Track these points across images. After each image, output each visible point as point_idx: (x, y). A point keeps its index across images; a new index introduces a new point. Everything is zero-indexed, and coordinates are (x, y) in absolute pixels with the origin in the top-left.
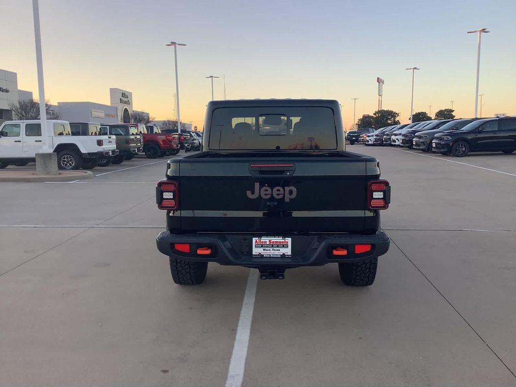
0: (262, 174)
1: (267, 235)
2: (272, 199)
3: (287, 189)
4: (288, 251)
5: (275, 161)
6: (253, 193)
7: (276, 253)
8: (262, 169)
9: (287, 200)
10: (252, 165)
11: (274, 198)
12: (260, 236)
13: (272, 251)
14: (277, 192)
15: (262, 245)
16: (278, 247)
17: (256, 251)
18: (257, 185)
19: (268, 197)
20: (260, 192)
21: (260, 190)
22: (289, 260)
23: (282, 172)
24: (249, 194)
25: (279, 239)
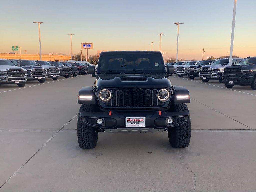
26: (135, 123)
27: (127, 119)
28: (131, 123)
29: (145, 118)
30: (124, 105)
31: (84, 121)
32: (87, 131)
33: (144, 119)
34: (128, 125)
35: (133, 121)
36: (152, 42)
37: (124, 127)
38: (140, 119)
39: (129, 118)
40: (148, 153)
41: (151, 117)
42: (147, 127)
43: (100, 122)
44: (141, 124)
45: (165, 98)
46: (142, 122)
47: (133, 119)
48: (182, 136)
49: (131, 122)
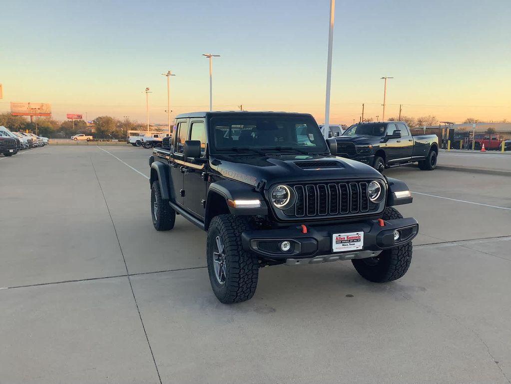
26: (348, 244)
27: (335, 236)
28: (341, 244)
29: (363, 232)
30: (317, 212)
31: (255, 248)
32: (250, 268)
33: (361, 234)
34: (337, 247)
35: (346, 239)
36: (148, 89)
37: (330, 251)
38: (356, 236)
39: (337, 235)
40: (346, 296)
41: (370, 231)
42: (365, 248)
43: (286, 247)
44: (357, 244)
45: (373, 197)
46: (358, 240)
47: (344, 235)
48: (400, 260)
49: (341, 242)
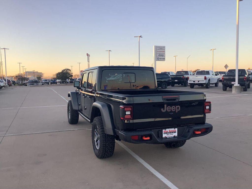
0: (167, 101)
1: (168, 128)
2: (171, 111)
3: (177, 107)
4: (176, 134)
5: (172, 95)
6: (164, 109)
7: (172, 135)
8: (168, 99)
9: (177, 112)
10: (163, 97)
11: (172, 111)
12: (165, 129)
13: (170, 135)
14: (173, 108)
15: (166, 133)
16: (172, 133)
17: (164, 136)
18: (165, 106)
19: (170, 111)
20: (167, 109)
21: (167, 107)
22: (176, 138)
23: (175, 100)
24: (162, 109)
25: (173, 129)
